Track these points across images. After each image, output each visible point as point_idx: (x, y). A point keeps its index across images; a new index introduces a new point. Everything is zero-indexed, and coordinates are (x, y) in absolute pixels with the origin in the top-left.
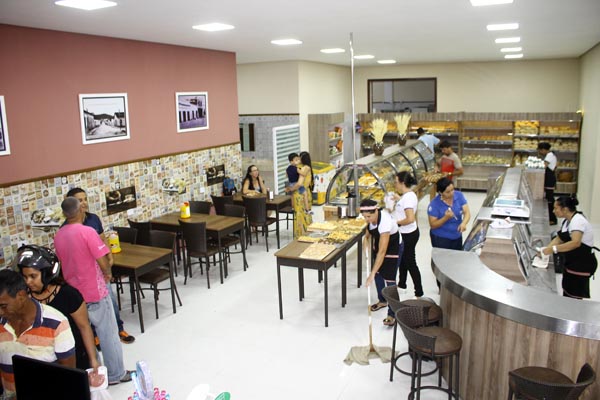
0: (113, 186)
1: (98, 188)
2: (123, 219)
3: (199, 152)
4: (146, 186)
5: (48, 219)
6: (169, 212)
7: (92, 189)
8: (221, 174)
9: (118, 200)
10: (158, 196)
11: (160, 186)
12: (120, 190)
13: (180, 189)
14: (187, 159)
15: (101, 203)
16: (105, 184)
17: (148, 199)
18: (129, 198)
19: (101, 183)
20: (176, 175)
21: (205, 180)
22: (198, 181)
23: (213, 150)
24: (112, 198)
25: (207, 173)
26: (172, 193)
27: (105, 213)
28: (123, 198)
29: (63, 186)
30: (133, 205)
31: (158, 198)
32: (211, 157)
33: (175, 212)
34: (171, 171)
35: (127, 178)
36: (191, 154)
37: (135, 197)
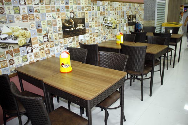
0: (68, 15)
1: (55, 14)
2: (75, 42)
3: (125, 4)
4: (93, 19)
5: (6, 36)
6: (106, 40)
7: (50, 14)
8: (134, 20)
9: (72, 27)
10: (100, 28)
11: (101, 21)
12: (73, 19)
13: (113, 26)
14: (117, 6)
15: (58, 27)
16: (61, 12)
17: (94, 29)
18: (80, 27)
19: (58, 10)
20: (111, 15)
21: (127, 22)
22: (123, 22)
23: (131, 4)
24: (67, 25)
25: (128, 18)
26: (109, 27)
27: (61, 36)
28: (76, 26)
29: (21, 7)
30: (83, 32)
31: (100, 29)
32: (130, 8)
33: (110, 40)
34: (109, 12)
35: (79, 10)
36: (121, 3)
37: (84, 26)
